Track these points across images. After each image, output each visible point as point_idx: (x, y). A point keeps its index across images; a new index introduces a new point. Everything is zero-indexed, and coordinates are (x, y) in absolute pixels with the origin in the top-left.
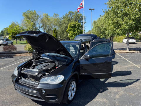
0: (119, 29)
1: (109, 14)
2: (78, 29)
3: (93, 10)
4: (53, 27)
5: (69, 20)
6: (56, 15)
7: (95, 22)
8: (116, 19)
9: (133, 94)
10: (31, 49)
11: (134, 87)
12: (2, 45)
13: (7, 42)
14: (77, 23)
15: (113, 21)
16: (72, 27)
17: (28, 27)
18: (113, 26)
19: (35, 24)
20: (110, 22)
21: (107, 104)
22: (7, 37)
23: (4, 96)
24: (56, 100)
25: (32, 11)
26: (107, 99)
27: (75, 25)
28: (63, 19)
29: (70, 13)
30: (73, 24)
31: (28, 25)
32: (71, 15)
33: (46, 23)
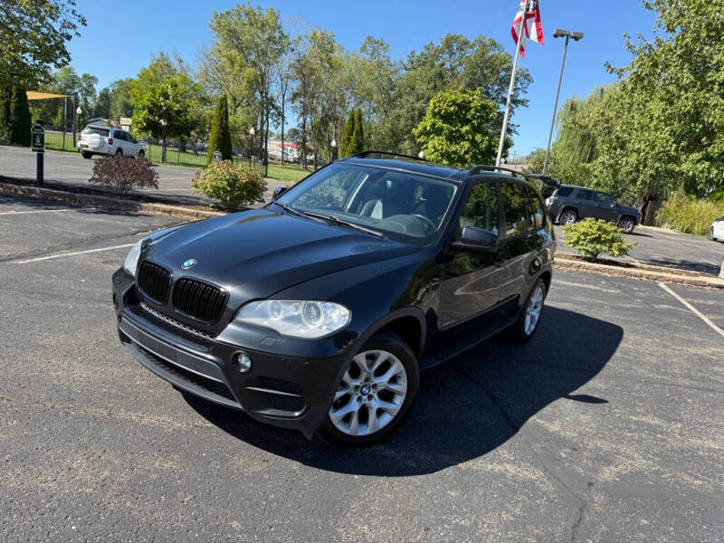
0: (696, 156)
1: (655, 65)
2: (477, 130)
3: (576, 39)
4: (352, 105)
5: (440, 80)
6: (374, 45)
7: (573, 108)
8: (690, 95)
9: (697, 478)
10: (223, 188)
11: (714, 450)
12: (94, 157)
13: (118, 143)
14: (476, 99)
15: (671, 103)
16: (446, 118)
17: (228, 87)
18: (665, 133)
19: (263, 76)
20: (656, 107)
21: (544, 493)
22: (126, 124)
23: (65, 366)
24: (297, 414)
25: (259, 8)
26: (552, 476)
27: (464, 106)
28: (406, 69)
29: (448, 43)
30: (454, 103)
31: (230, 78)
32: (452, 54)
33: (318, 81)
